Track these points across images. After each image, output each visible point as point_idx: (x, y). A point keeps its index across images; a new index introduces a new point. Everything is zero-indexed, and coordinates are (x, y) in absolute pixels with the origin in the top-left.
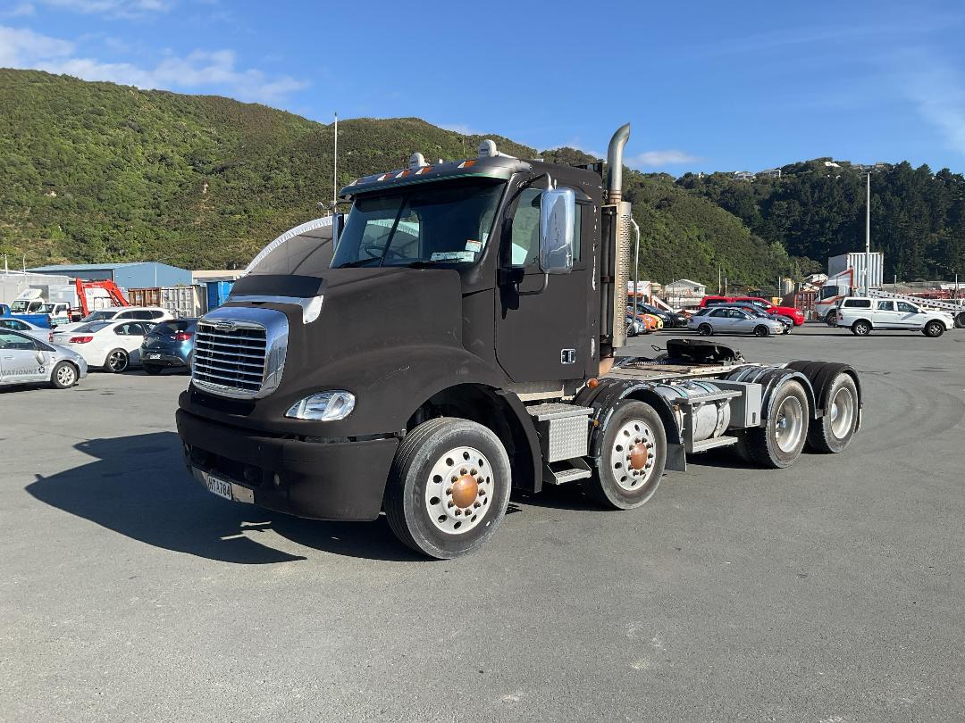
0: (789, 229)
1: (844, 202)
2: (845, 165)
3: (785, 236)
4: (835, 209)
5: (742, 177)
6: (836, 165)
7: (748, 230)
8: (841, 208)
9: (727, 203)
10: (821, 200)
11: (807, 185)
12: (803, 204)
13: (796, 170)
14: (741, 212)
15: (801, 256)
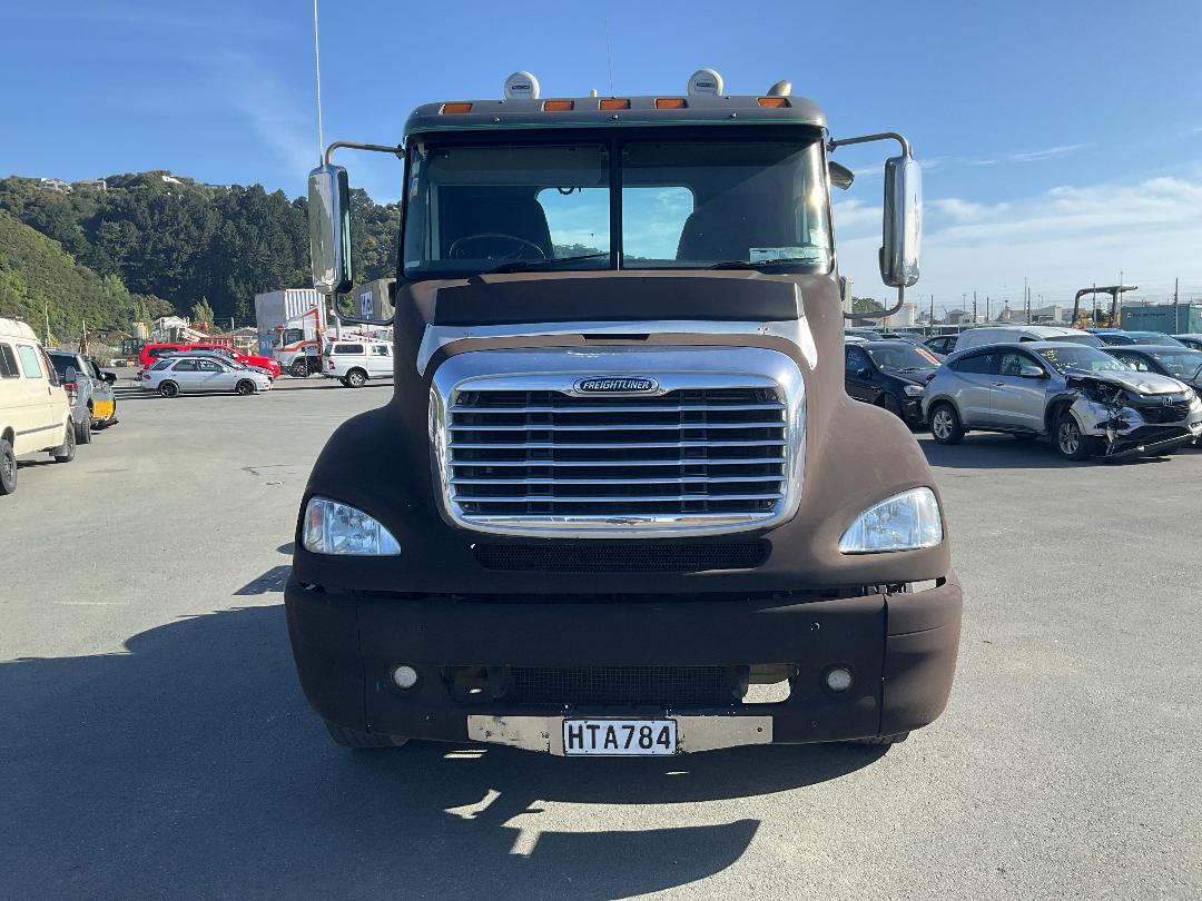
0: (125, 259)
1: (193, 228)
2: (188, 182)
3: (122, 267)
4: (182, 236)
5: (52, 185)
6: (176, 181)
7: (72, 258)
8: (189, 235)
9: (36, 218)
10: (162, 224)
11: (144, 203)
12: (140, 227)
13: (125, 182)
14: (57, 233)
15: (145, 293)
